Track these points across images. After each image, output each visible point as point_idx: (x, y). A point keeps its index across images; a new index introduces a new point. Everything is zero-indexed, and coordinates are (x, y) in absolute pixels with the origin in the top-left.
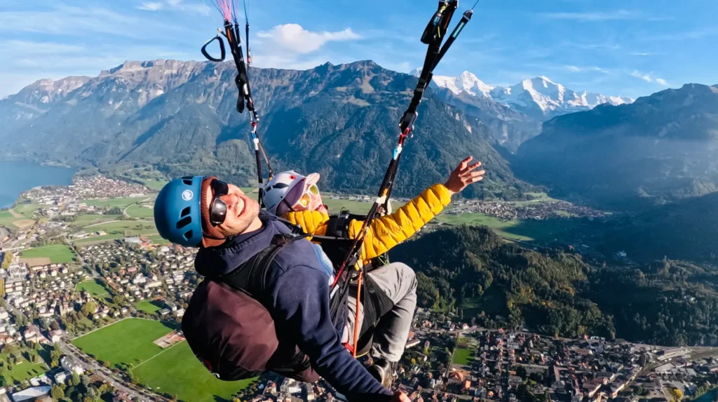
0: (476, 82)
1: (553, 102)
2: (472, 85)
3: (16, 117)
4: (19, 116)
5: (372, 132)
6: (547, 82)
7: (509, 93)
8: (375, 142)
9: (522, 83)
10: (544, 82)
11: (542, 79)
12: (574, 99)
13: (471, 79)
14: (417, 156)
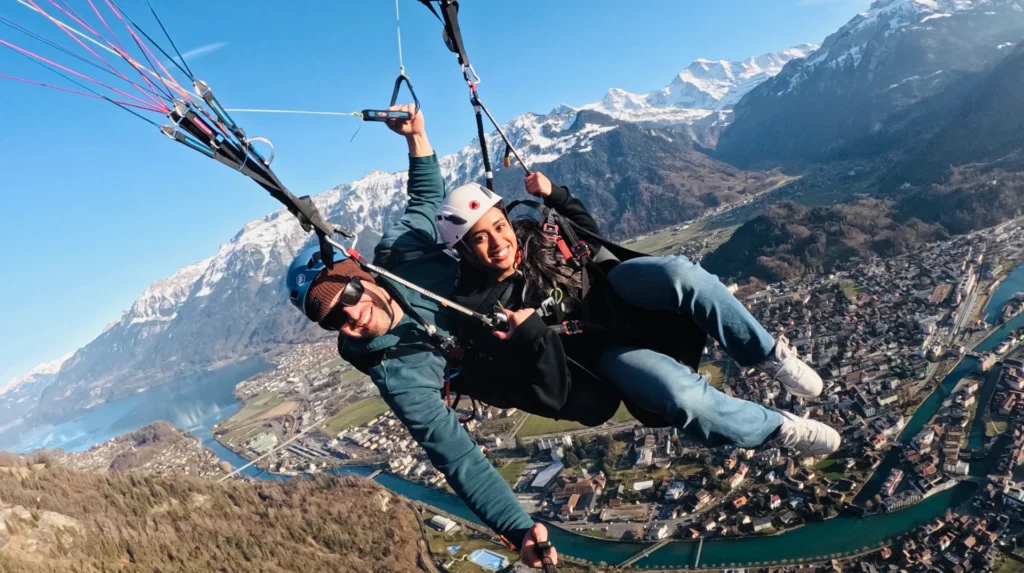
0: (627, 97)
1: (722, 83)
2: (624, 100)
3: (142, 335)
4: (145, 334)
5: (579, 182)
6: (707, 64)
7: (669, 93)
8: (588, 190)
9: (678, 76)
10: (703, 66)
11: (699, 63)
12: (744, 70)
13: (620, 95)
14: (641, 187)
